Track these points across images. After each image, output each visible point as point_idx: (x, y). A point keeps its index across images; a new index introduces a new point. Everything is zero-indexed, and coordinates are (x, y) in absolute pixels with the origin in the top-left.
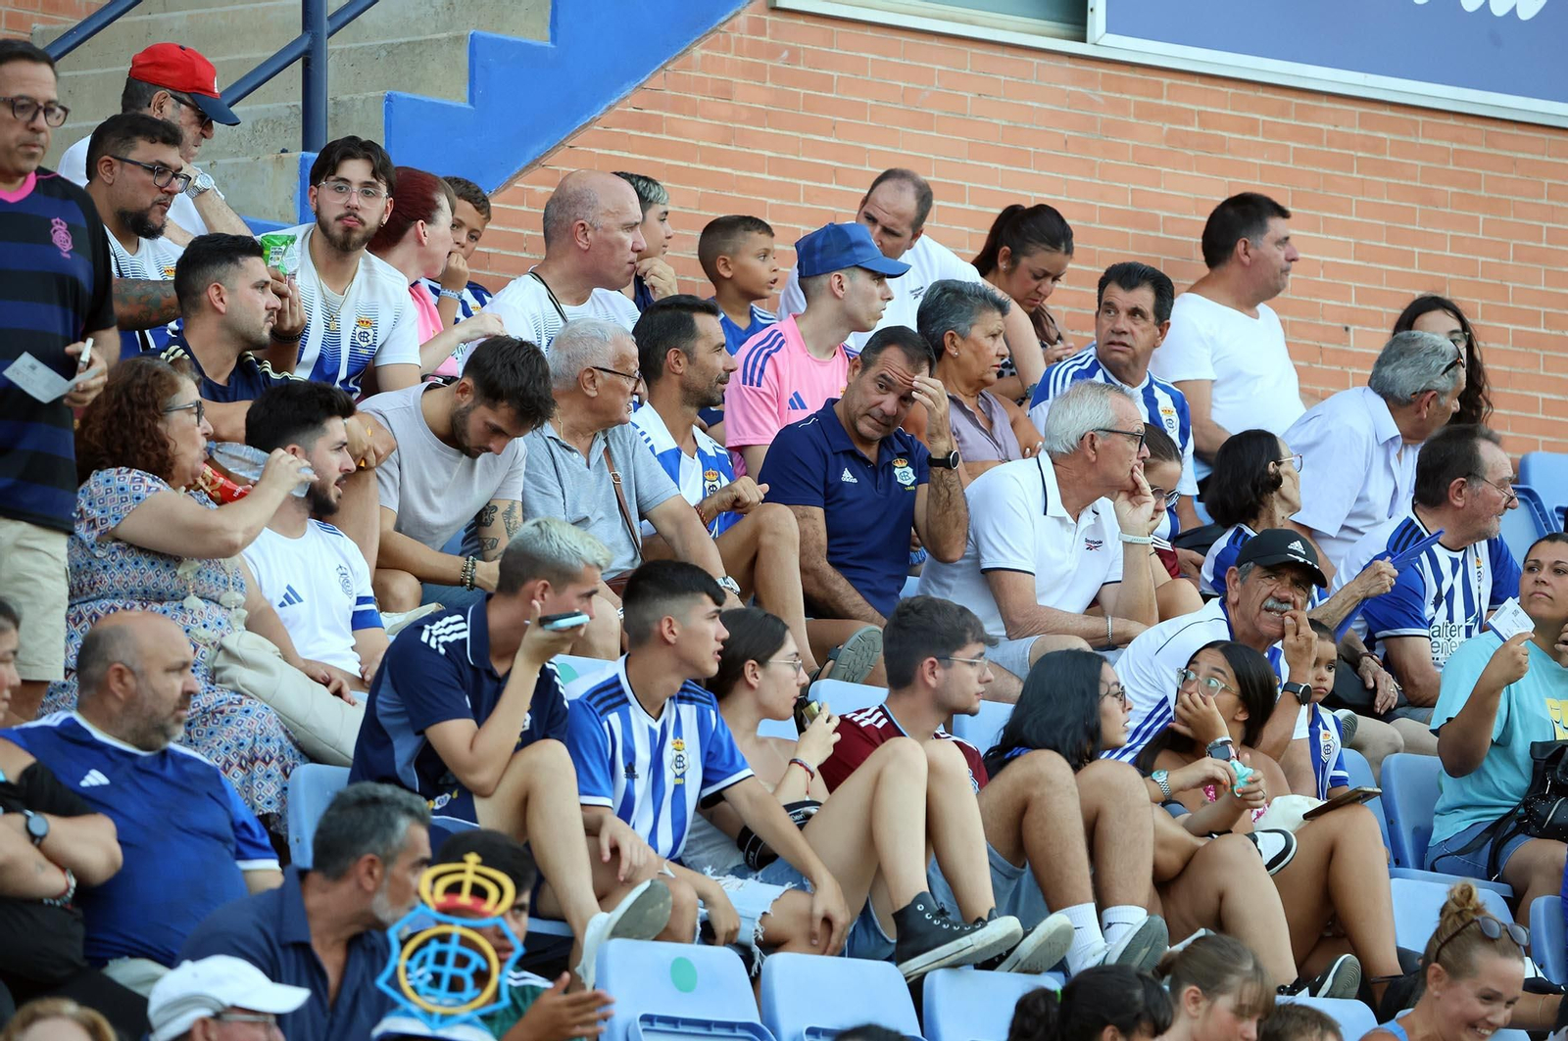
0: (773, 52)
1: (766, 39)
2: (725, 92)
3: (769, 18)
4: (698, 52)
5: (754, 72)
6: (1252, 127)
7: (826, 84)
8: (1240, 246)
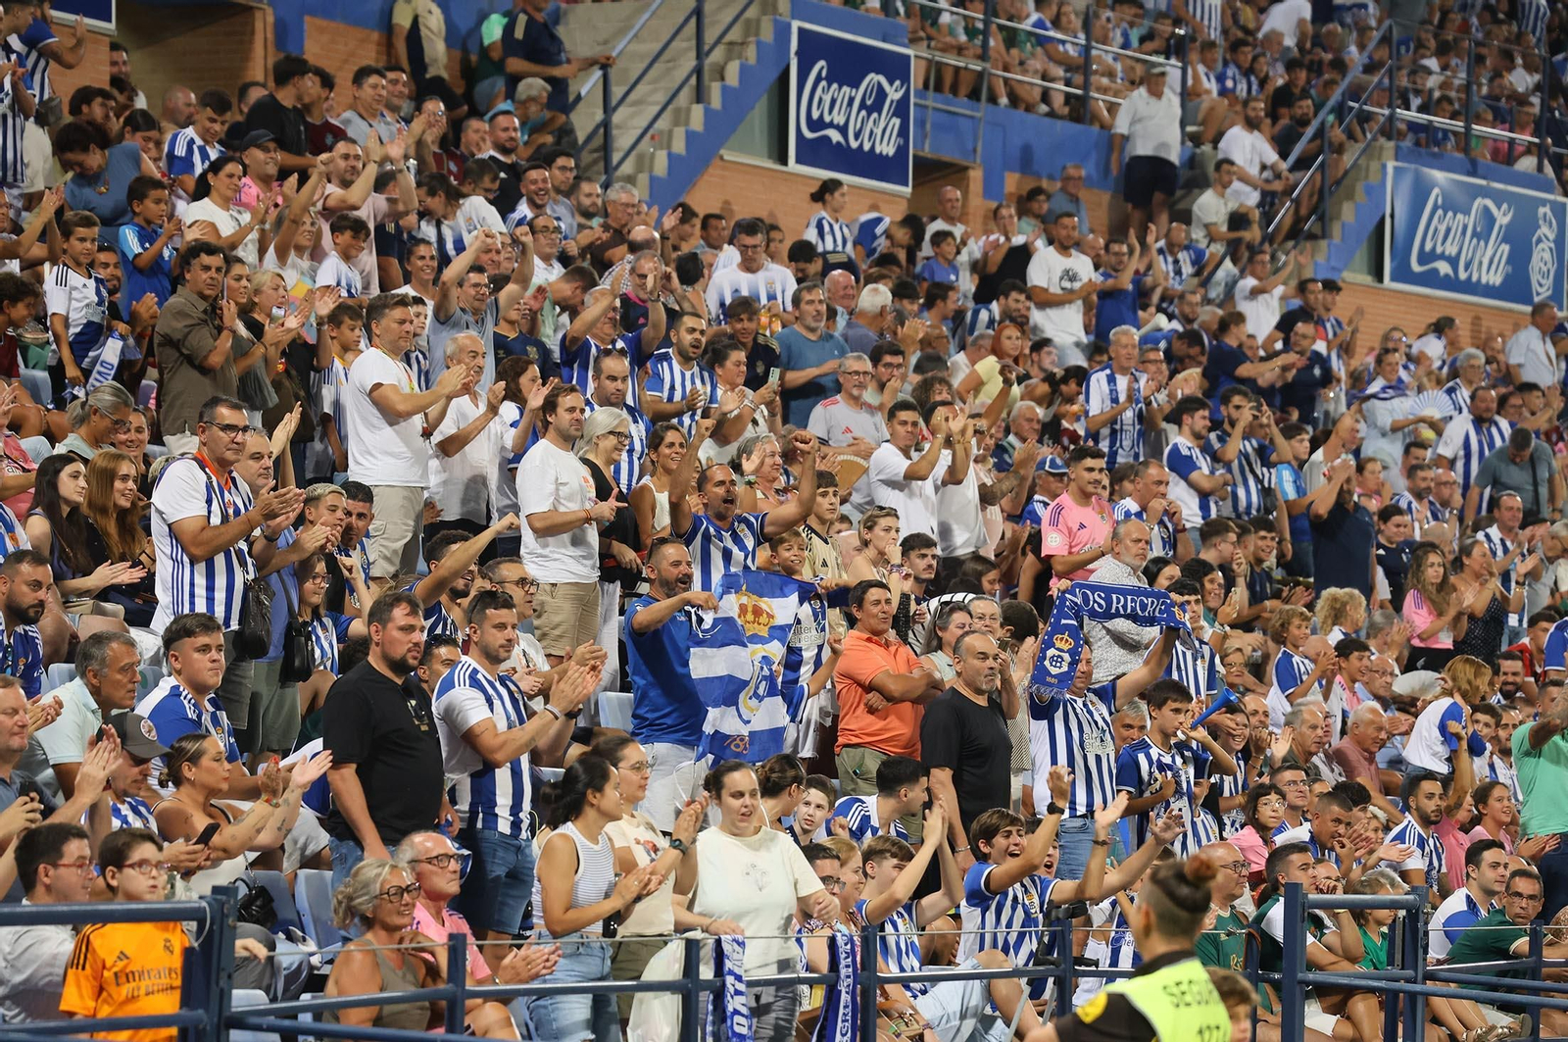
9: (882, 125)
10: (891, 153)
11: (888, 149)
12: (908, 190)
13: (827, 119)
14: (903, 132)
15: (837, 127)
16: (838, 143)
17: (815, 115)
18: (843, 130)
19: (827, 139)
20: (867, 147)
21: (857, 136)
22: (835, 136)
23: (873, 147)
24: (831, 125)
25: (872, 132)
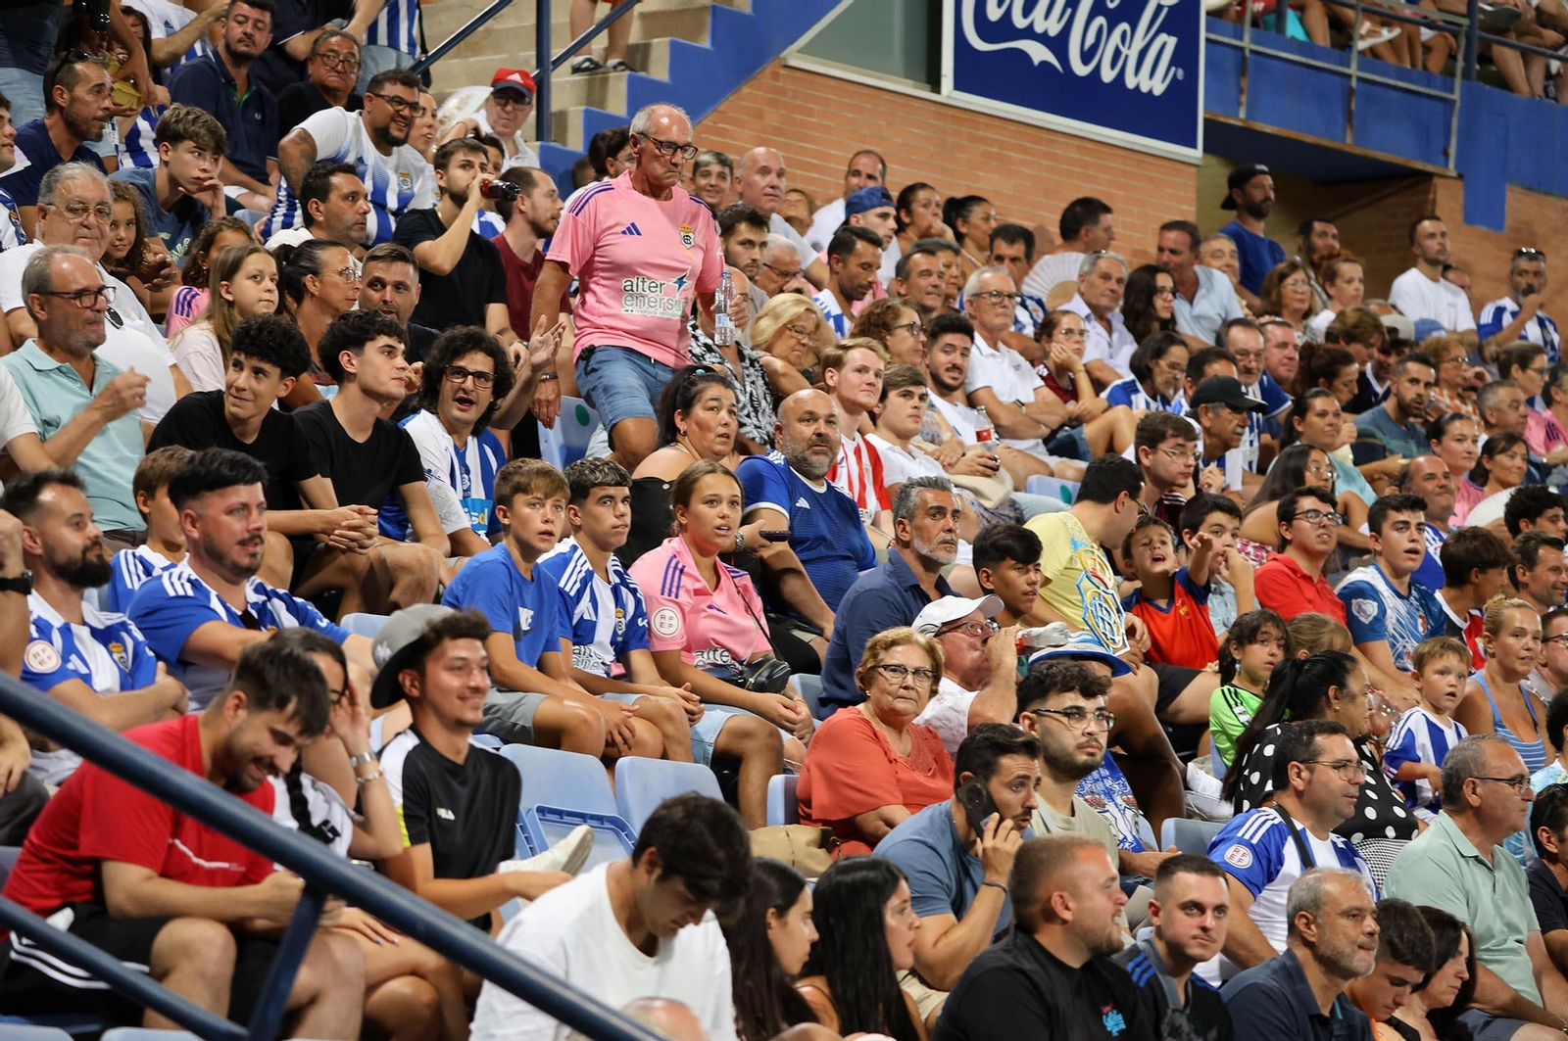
0: (783, 92)
1: (780, 84)
2: (759, 115)
3: (783, 71)
4: (746, 90)
5: (774, 104)
6: (1024, 150)
7: (810, 113)
8: (1083, 232)
9: (1139, 43)
10: (1159, 88)
11: (1154, 83)
12: (1196, 154)
13: (1020, 22)
14: (1184, 57)
15: (1043, 38)
16: (1044, 64)
17: (994, 13)
18: (1058, 44)
19: (1023, 56)
20: (1108, 75)
21: (1087, 56)
22: (1038, 53)
23: (1121, 77)
24: (1029, 33)
25: (1117, 53)
